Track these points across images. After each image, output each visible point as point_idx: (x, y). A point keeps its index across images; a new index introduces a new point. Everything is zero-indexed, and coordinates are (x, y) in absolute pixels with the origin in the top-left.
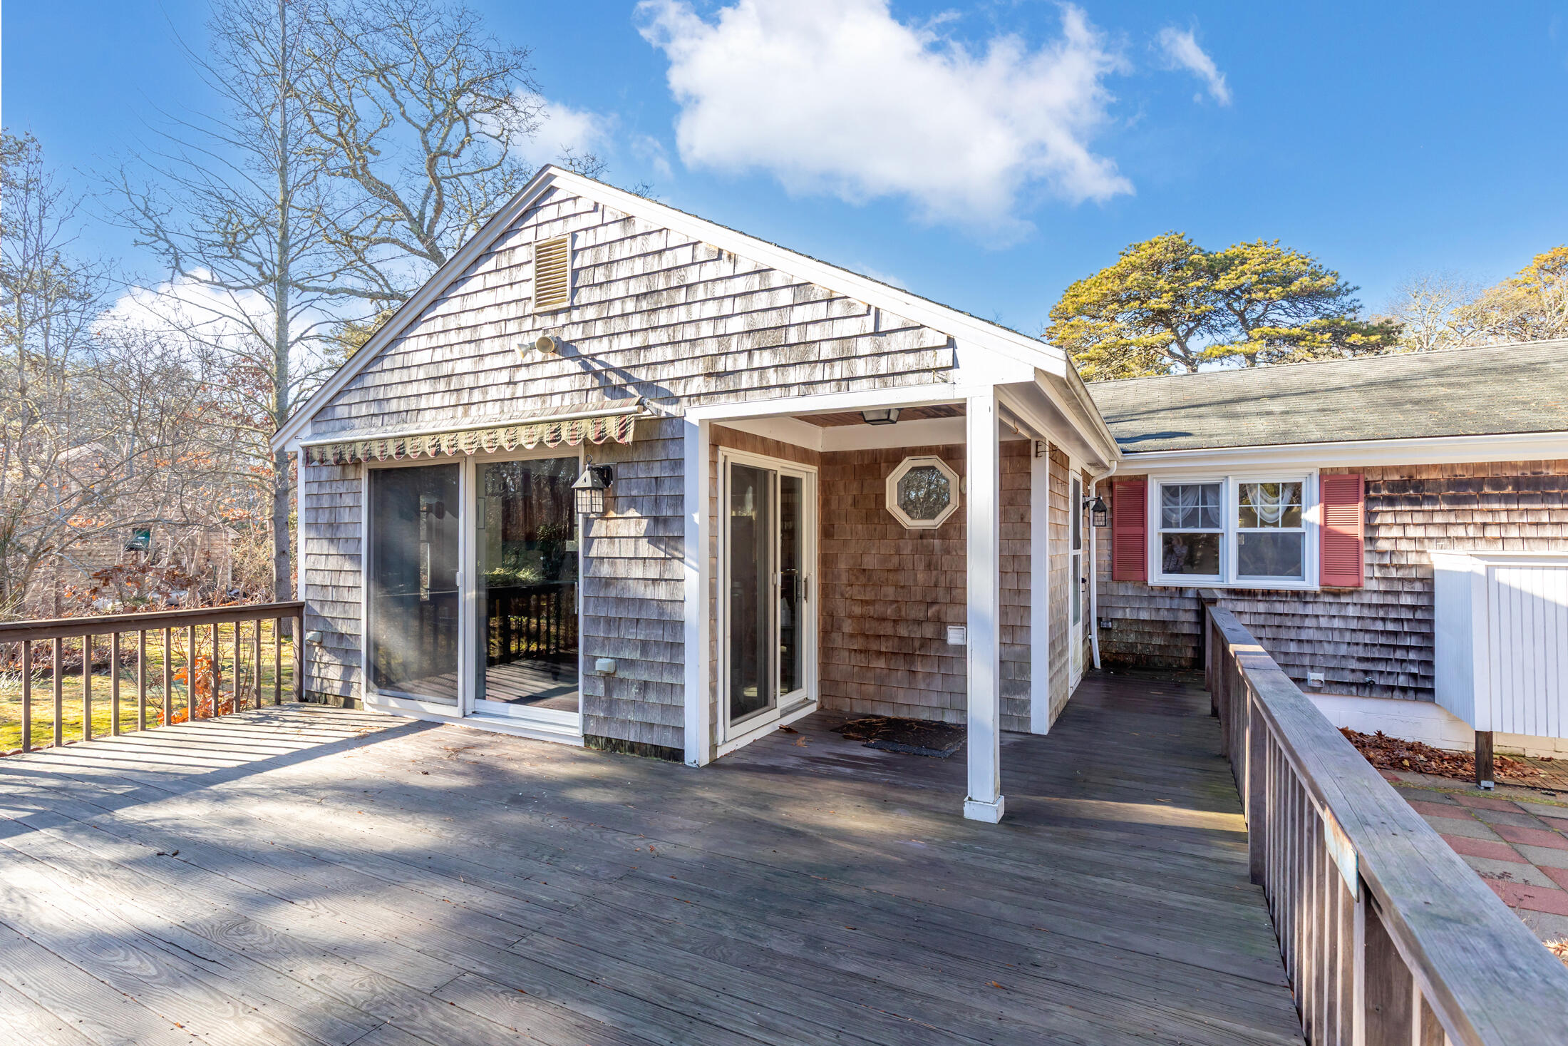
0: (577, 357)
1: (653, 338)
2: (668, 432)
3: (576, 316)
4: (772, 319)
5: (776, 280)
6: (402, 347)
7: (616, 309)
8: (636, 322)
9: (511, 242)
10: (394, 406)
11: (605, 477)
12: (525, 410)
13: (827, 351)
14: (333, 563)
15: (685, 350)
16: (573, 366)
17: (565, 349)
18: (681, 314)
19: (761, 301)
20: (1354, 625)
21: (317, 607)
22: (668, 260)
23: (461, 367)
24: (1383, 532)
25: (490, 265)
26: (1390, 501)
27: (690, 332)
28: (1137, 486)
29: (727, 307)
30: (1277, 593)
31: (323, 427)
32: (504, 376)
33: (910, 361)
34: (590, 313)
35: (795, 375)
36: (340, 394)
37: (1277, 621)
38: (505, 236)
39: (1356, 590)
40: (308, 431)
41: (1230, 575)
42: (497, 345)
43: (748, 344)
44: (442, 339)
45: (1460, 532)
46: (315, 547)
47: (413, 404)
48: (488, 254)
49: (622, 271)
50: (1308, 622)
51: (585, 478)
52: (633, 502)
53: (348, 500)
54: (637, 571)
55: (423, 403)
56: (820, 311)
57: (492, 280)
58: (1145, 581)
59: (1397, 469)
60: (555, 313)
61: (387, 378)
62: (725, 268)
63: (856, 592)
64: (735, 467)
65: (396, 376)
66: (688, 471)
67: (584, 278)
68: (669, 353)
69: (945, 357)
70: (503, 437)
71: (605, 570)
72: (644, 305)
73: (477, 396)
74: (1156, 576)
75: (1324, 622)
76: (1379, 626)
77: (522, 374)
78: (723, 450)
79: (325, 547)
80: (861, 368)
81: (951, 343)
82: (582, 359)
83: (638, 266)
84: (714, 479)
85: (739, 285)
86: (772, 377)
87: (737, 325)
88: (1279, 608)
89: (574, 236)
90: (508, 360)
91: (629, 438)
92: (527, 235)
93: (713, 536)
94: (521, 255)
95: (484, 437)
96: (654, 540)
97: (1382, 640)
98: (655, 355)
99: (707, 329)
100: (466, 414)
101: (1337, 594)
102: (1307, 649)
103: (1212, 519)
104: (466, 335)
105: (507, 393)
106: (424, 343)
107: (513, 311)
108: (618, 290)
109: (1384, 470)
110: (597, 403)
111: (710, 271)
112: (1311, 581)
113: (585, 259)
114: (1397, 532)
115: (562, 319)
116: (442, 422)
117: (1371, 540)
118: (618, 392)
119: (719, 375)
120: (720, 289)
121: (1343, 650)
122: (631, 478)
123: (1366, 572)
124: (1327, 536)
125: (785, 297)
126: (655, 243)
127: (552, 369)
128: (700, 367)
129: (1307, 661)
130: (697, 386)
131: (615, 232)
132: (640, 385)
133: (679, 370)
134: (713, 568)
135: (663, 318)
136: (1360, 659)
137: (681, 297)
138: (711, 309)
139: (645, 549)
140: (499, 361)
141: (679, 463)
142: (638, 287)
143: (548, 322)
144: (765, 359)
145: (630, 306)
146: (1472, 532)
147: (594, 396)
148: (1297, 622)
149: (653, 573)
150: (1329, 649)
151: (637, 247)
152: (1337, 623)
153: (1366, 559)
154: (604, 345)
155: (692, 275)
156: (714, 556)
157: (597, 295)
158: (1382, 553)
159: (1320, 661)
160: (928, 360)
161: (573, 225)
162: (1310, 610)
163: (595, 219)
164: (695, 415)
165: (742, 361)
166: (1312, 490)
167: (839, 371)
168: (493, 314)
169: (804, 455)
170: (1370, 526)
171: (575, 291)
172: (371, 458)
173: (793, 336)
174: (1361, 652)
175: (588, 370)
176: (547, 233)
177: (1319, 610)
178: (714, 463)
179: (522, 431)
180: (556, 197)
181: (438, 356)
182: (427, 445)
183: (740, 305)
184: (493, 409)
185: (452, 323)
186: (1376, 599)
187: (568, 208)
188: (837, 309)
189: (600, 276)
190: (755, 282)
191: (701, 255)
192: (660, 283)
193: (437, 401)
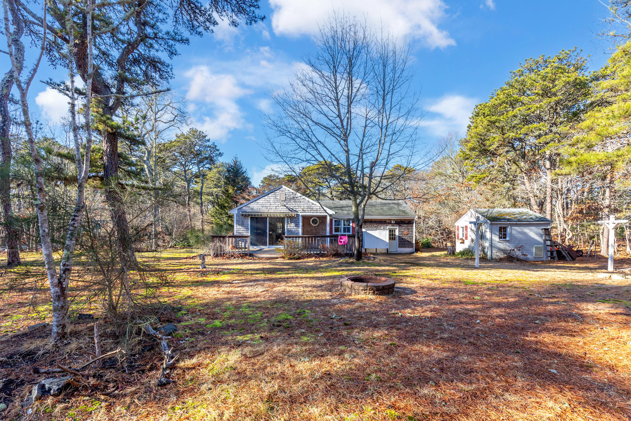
0: (286, 206)
1: (296, 206)
3: (285, 202)
4: (309, 206)
7: (291, 202)
8: (293, 204)
9: (276, 192)
10: (255, 209)
12: (278, 212)
13: (315, 209)
14: (242, 229)
15: (300, 207)
17: (284, 205)
18: (299, 204)
19: (308, 204)
23: (267, 205)
25: (272, 194)
32: (275, 207)
34: (287, 202)
35: (312, 211)
36: (244, 206)
41: (342, 233)
42: (273, 203)
47: (259, 209)
52: (293, 223)
53: (246, 221)
54: (294, 230)
55: (261, 209)
57: (273, 196)
58: (332, 233)
60: (282, 201)
63: (307, 233)
65: (255, 205)
67: (287, 198)
68: (298, 207)
71: (290, 230)
72: (295, 202)
73: (270, 209)
74: (334, 233)
77: (277, 207)
79: (240, 227)
80: (318, 211)
85: (306, 202)
87: (306, 206)
89: (285, 193)
92: (278, 192)
94: (277, 194)
96: (296, 226)
98: (296, 208)
99: (302, 206)
100: (268, 211)
103: (340, 225)
104: (268, 202)
105: (275, 209)
106: (261, 201)
107: (276, 200)
108: (291, 200)
112: (351, 233)
113: (287, 196)
119: (304, 210)
120: (304, 202)
122: (293, 220)
124: (353, 227)
125: (311, 204)
127: (282, 207)
130: (301, 211)
132: (294, 210)
135: (297, 204)
138: (303, 204)
140: (274, 205)
141: (299, 219)
142: (294, 200)
144: (309, 209)
145: (293, 202)
147: (288, 211)
149: (296, 230)
151: (294, 196)
154: (289, 206)
155: (301, 200)
157: (288, 200)
164: (301, 214)
165: (306, 209)
166: (351, 221)
167: (316, 211)
168: (272, 200)
171: (285, 199)
172: (252, 215)
173: (312, 208)
175: (287, 208)
176: (281, 192)
179: (281, 215)
180: (283, 188)
181: (263, 203)
183: (306, 204)
184: (273, 211)
185: (266, 200)
187: (284, 190)
189: (289, 198)
192: (297, 200)
193: (263, 209)
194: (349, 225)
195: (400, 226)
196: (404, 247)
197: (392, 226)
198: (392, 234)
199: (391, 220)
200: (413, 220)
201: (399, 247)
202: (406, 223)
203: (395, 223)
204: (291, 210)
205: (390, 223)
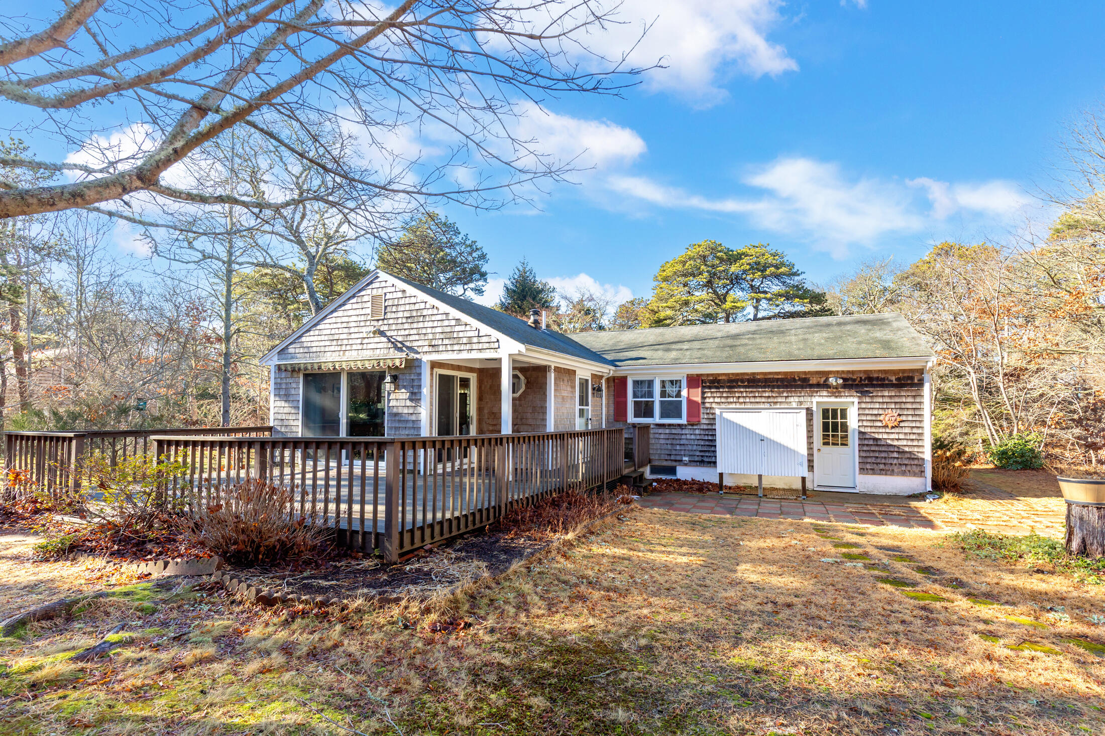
0: (386, 336)
1: (412, 332)
2: (416, 364)
3: (386, 322)
4: (448, 329)
5: (450, 317)
6: (318, 327)
7: (400, 321)
8: (406, 326)
9: (362, 293)
10: (314, 349)
11: (395, 378)
12: (367, 354)
13: (465, 340)
14: (287, 410)
15: (422, 337)
16: (384, 339)
17: (382, 333)
18: (421, 325)
19: (446, 323)
20: (698, 437)
21: (279, 428)
22: (417, 307)
23: (342, 337)
24: (707, 400)
25: (354, 300)
26: (710, 387)
27: (424, 331)
28: (623, 381)
29: (435, 324)
30: (673, 425)
31: (283, 356)
32: (359, 341)
33: (486, 346)
34: (391, 321)
35: (456, 347)
36: (291, 344)
37: (672, 436)
38: (360, 291)
39: (699, 423)
40: (276, 357)
41: (657, 419)
42: (356, 330)
43: (442, 336)
44: (335, 326)
45: (731, 400)
46: (279, 404)
47: (322, 349)
48: (354, 296)
49: (402, 308)
50: (683, 437)
51: (388, 379)
52: (405, 387)
53: (294, 385)
54: (406, 411)
55: (327, 349)
56: (462, 328)
57: (355, 306)
58: (626, 421)
59: (712, 375)
60: (378, 320)
61: (312, 339)
62: (435, 312)
63: (490, 421)
64: (440, 375)
65: (315, 338)
66: (423, 377)
67: (389, 309)
68: (417, 337)
69: (496, 345)
70: (359, 364)
71: (395, 410)
72: (409, 321)
73: (348, 348)
74: (631, 418)
75: (688, 436)
76: (706, 438)
77: (366, 341)
78: (435, 370)
79: (283, 404)
80: (475, 346)
81: (498, 341)
82: (389, 339)
83: (408, 307)
84: (432, 379)
85: (439, 317)
86: (449, 348)
87: (439, 330)
88: (674, 431)
89: (385, 294)
90: (361, 335)
91: (403, 366)
92: (368, 292)
93: (431, 398)
94: (366, 299)
95: (352, 364)
96: (411, 400)
97: (707, 443)
98: (412, 338)
99: (429, 330)
100: (344, 354)
101: (692, 425)
102: (683, 448)
103: (651, 394)
104: (345, 325)
105: (360, 347)
106: (328, 326)
107: (363, 318)
108: (400, 315)
109: (708, 375)
110: (394, 353)
111: (430, 312)
112: (683, 421)
113: (390, 303)
114: (711, 400)
115: (381, 323)
116: (334, 357)
117: (704, 403)
118: (400, 350)
119: (433, 346)
120: (433, 318)
121: (695, 448)
122: (404, 379)
123: (702, 416)
124: (689, 401)
125: (453, 323)
126: (413, 300)
127: (377, 340)
128: (427, 343)
129: (682, 453)
130: (426, 349)
131: (400, 295)
132: (408, 347)
133: (420, 343)
134: (431, 410)
135: (415, 326)
136: (701, 451)
137: (421, 319)
138: (430, 324)
139: (408, 403)
140: (357, 336)
141: (420, 374)
142: (407, 314)
143: (375, 323)
144: (446, 342)
145: (404, 320)
146: (735, 400)
147: (392, 350)
148: (679, 437)
149: (411, 411)
150: (690, 447)
151: (407, 301)
152: (693, 437)
153: (702, 411)
154: (395, 333)
155: (425, 312)
156: (431, 405)
157: (393, 315)
158: (707, 408)
159: (687, 453)
160: (492, 345)
161: (385, 290)
162: (684, 432)
163: (393, 289)
164: (426, 358)
165: (440, 342)
166: (684, 383)
167: (468, 347)
168: (355, 318)
169: (471, 370)
170: (703, 398)
171: (385, 313)
172: (306, 369)
173: (455, 336)
174: (700, 448)
175: (390, 341)
176: (375, 292)
177: (687, 432)
178: (432, 374)
179: (367, 362)
180: (379, 280)
181: (333, 332)
182: (330, 366)
183: (440, 324)
184: (354, 353)
185: (339, 320)
186: (705, 427)
187: (383, 284)
188: (468, 328)
189: (394, 309)
190: (444, 317)
191: (428, 306)
192: (414, 314)
193: (332, 348)
194: (679, 395)
195: (864, 394)
196: (883, 472)
197: (833, 395)
198: (835, 425)
199: (826, 374)
200: (921, 371)
201: (862, 470)
202: (892, 385)
203: (845, 386)
204: (397, 346)
205: (826, 386)
